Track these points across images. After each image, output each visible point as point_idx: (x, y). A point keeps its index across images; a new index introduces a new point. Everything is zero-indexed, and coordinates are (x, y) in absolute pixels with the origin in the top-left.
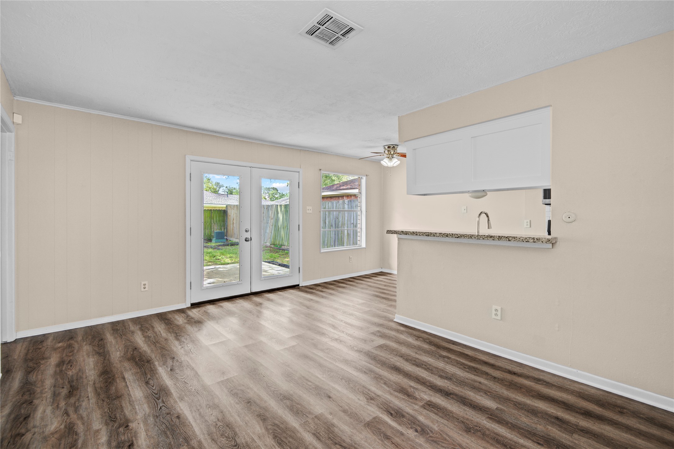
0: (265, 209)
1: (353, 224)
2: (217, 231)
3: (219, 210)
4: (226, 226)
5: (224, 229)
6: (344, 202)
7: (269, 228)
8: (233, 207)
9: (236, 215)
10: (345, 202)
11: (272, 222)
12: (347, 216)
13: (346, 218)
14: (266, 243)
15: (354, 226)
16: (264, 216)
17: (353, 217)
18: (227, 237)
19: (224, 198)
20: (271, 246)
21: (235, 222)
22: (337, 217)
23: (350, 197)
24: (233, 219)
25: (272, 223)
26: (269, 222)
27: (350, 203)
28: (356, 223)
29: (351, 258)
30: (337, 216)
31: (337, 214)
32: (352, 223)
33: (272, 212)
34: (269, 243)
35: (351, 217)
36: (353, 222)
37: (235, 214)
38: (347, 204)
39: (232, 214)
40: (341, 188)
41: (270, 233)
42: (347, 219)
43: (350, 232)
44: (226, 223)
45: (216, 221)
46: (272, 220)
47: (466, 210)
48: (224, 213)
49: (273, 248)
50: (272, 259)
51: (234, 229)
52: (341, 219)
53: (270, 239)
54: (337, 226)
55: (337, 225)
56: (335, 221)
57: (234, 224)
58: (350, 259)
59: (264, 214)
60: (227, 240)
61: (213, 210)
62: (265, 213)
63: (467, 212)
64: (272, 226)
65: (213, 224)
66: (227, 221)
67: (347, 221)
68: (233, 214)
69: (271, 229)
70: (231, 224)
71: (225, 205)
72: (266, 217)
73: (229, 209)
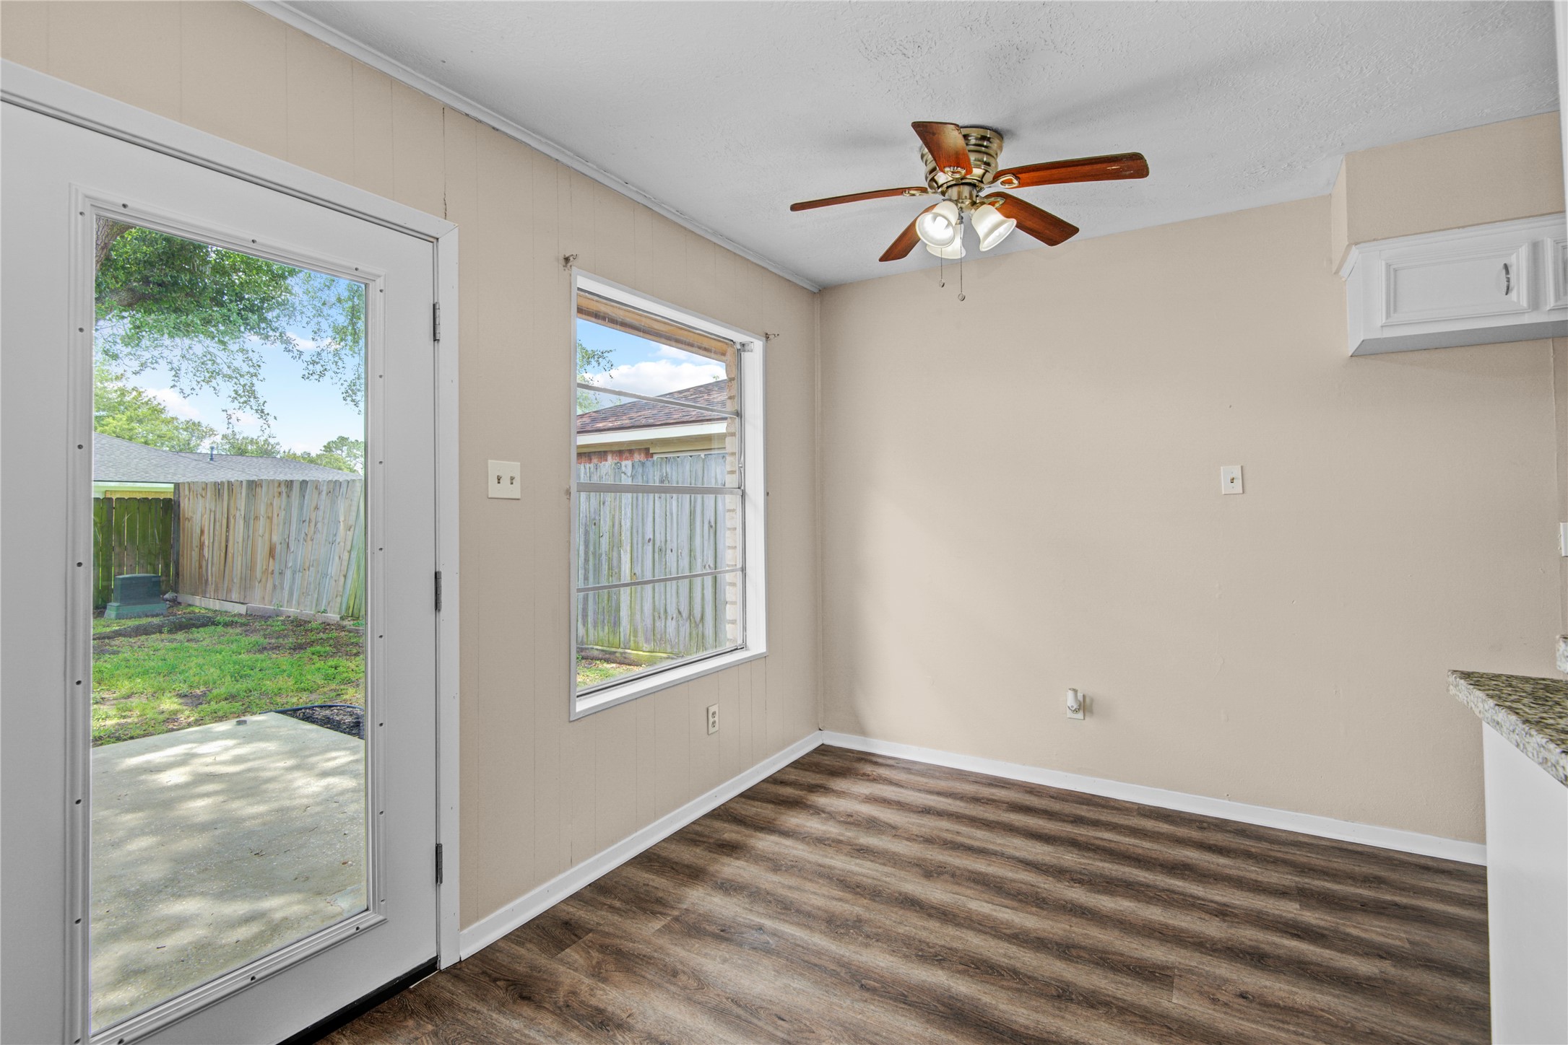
0: (324, 493)
1: (651, 543)
2: (137, 575)
3: (147, 499)
4: (172, 557)
5: (167, 566)
6: (620, 468)
7: (337, 558)
8: (200, 490)
9: (212, 514)
10: (623, 469)
11: (350, 538)
12: (629, 514)
13: (626, 525)
14: (325, 611)
15: (657, 550)
16: (320, 519)
17: (650, 519)
18: (176, 591)
19: (195, 463)
20: (345, 623)
21: (206, 543)
22: (595, 519)
23: (627, 454)
24: (199, 531)
25: (349, 544)
26: (338, 540)
27: (640, 470)
28: (663, 540)
29: (714, 713)
30: (593, 516)
31: (592, 510)
32: (649, 540)
33: (351, 506)
34: (334, 612)
35: (643, 519)
36: (652, 537)
37: (208, 512)
38: (629, 474)
39: (197, 512)
40: (600, 425)
41: (342, 579)
42: (629, 524)
43: (642, 571)
44: (172, 547)
45: (132, 538)
46: (350, 534)
47: (1238, 483)
48: (167, 510)
49: (350, 632)
50: (333, 686)
51: (204, 564)
52: (605, 527)
53: (342, 596)
54: (591, 548)
55: (595, 548)
56: (587, 533)
57: (206, 550)
58: (711, 720)
59: (320, 513)
60: (175, 602)
61: (117, 499)
62: (322, 508)
63: (1243, 492)
64: (350, 552)
65: (117, 550)
66: (179, 536)
67: (629, 533)
68: (199, 515)
69: (345, 563)
70: (191, 547)
71: (172, 486)
72: (326, 521)
73: (185, 496)
